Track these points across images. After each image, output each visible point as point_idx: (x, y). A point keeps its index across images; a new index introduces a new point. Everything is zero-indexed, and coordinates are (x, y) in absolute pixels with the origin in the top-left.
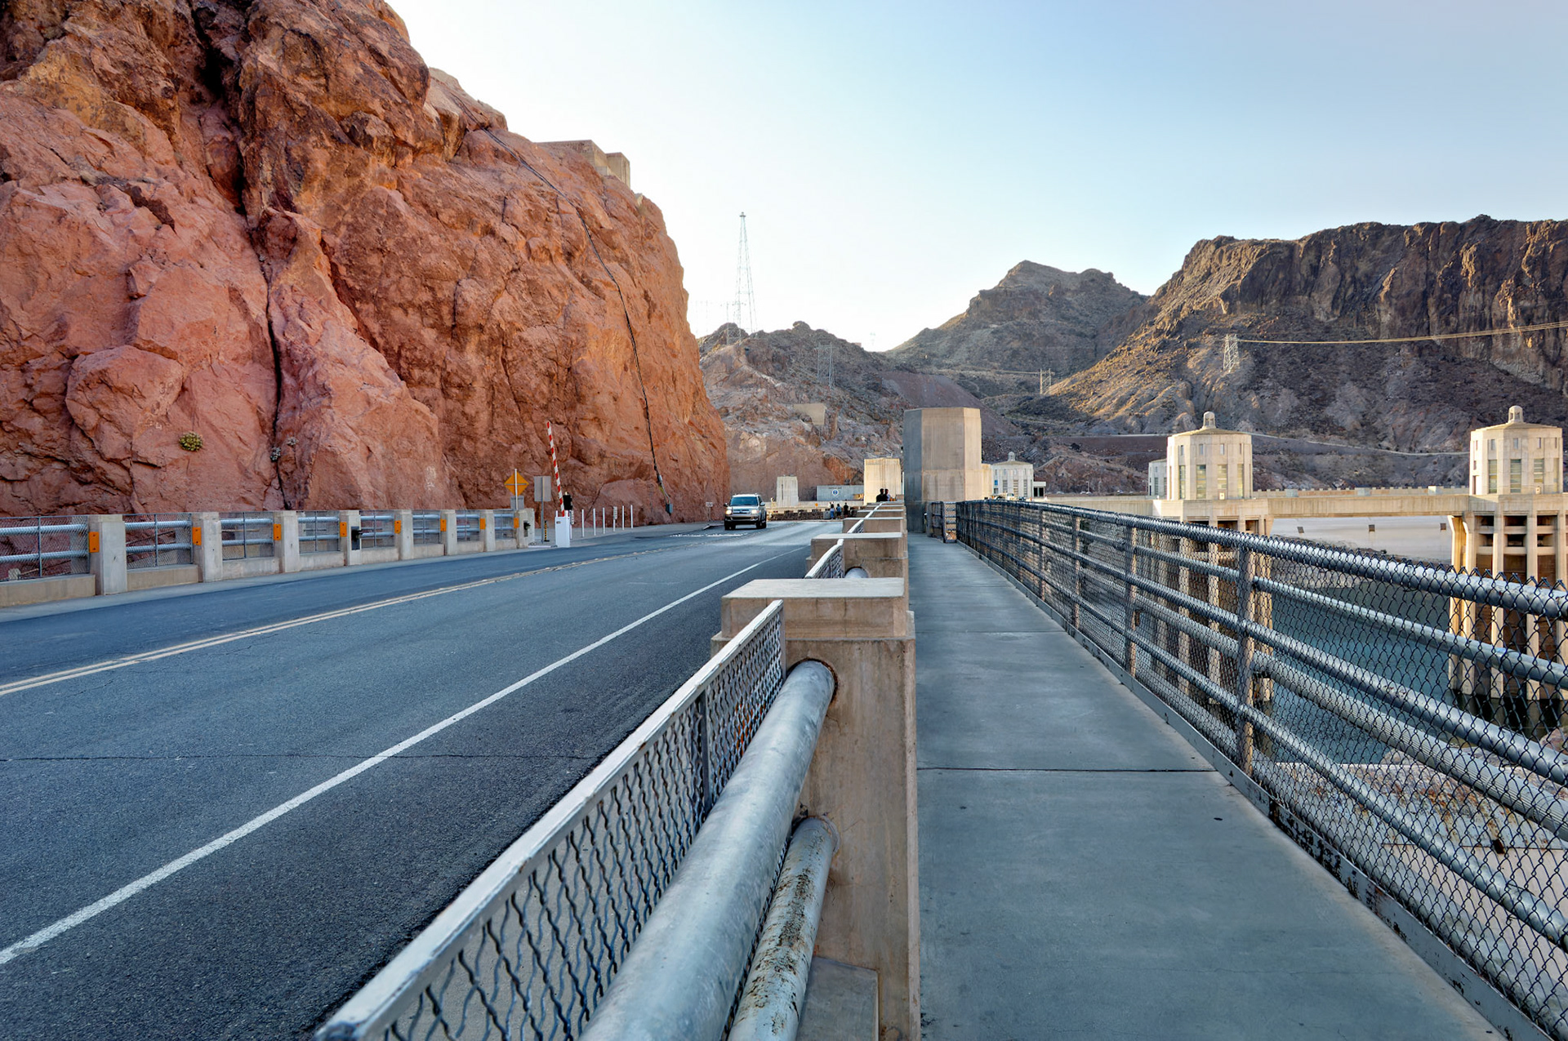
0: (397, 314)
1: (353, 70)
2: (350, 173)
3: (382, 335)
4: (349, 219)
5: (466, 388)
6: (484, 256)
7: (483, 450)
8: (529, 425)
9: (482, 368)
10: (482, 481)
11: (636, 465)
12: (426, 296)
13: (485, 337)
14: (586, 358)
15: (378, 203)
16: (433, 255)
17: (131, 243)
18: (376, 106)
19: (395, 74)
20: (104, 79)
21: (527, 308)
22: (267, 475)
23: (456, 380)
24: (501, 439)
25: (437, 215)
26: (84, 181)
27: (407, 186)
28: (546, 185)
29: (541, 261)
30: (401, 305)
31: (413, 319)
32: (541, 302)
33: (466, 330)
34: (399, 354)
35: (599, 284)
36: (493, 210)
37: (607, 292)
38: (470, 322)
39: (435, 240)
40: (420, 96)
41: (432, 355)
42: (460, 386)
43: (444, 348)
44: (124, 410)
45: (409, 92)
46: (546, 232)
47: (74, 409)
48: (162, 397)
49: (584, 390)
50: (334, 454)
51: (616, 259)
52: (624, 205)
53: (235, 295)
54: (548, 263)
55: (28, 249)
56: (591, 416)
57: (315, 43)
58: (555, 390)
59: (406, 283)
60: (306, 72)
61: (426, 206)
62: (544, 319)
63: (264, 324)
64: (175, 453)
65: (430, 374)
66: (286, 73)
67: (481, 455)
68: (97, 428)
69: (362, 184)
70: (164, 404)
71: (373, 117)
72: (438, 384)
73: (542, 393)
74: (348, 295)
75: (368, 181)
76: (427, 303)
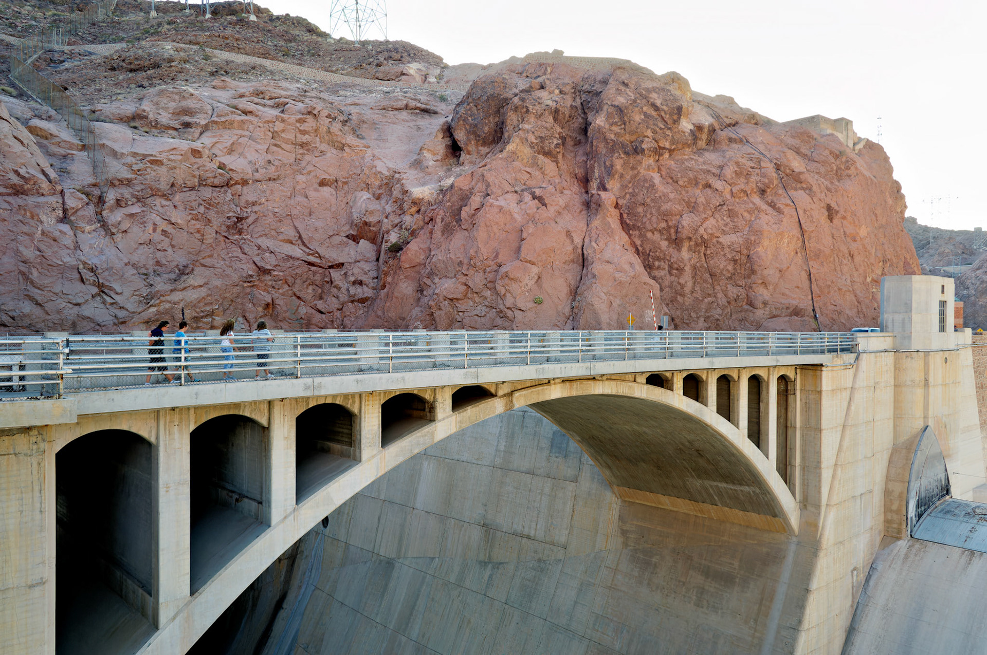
0: (649, 235)
1: (638, 118)
2: (633, 168)
3: (641, 246)
4: (631, 190)
5: (681, 270)
6: (701, 200)
7: (688, 301)
8: (718, 288)
9: (690, 259)
10: (685, 317)
11: (791, 309)
12: (663, 225)
13: (692, 243)
14: (760, 249)
15: (645, 181)
16: (669, 204)
17: (526, 216)
18: (649, 133)
19: (663, 114)
20: (532, 146)
21: (726, 225)
22: (567, 314)
23: (676, 266)
24: (698, 295)
25: (677, 182)
26: (516, 192)
27: (663, 168)
28: (757, 154)
29: (740, 198)
30: (650, 230)
31: (657, 236)
32: (735, 220)
33: (682, 240)
34: (649, 255)
35: (781, 206)
36: (714, 174)
37: (786, 210)
38: (684, 236)
39: (672, 196)
40: (676, 122)
41: (665, 254)
42: (677, 269)
43: (671, 250)
44: (514, 287)
45: (670, 122)
46: (746, 181)
47: (499, 287)
48: (529, 281)
49: (756, 267)
50: (592, 305)
51: (803, 189)
52: (827, 152)
53: (568, 234)
54: (745, 198)
55: (488, 224)
56: (760, 281)
57: (620, 109)
58: (738, 268)
59: (654, 219)
60: (616, 124)
61: (672, 178)
62: (735, 230)
63: (580, 246)
64: (531, 305)
65: (663, 264)
66: (607, 126)
67: (687, 304)
68: (504, 295)
69: (639, 173)
70: (529, 284)
71: (646, 139)
72: (667, 269)
73: (728, 270)
74: (626, 227)
75: (642, 171)
76: (664, 228)
